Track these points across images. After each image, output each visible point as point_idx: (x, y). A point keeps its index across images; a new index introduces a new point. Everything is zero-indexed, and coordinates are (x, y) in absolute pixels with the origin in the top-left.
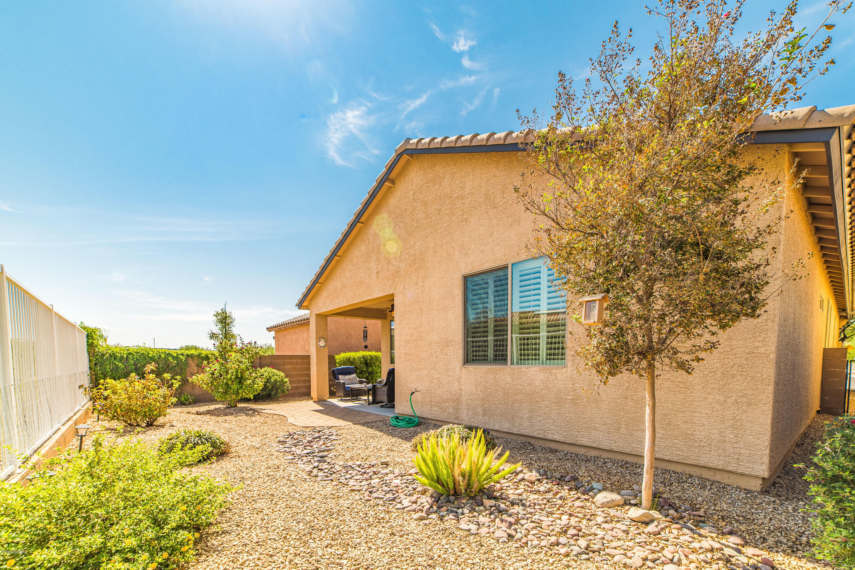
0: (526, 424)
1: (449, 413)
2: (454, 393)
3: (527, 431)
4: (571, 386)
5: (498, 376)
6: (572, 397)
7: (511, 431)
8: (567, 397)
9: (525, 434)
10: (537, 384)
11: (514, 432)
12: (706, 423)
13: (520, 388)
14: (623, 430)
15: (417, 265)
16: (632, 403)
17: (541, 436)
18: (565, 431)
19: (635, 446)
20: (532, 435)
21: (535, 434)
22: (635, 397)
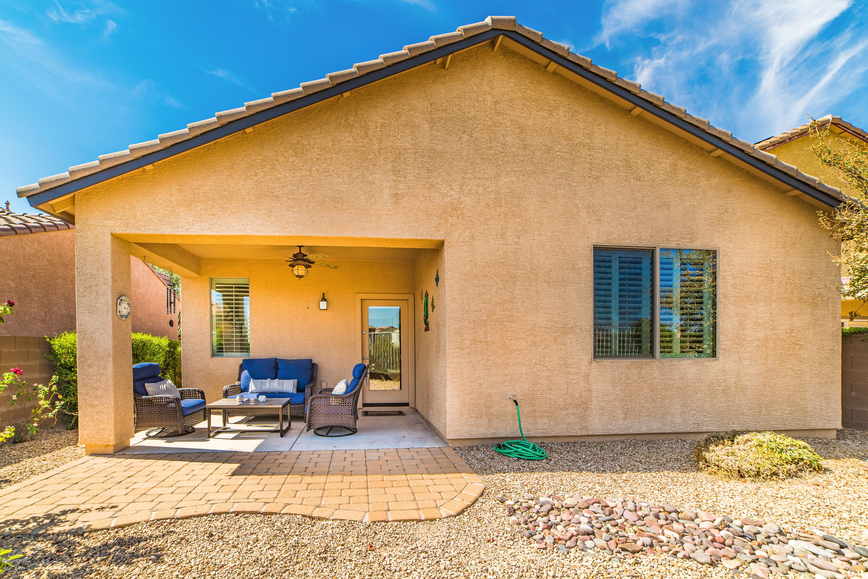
0: (678, 420)
1: (569, 423)
2: (577, 395)
3: (680, 427)
4: (723, 377)
5: (643, 371)
6: (723, 388)
7: (662, 431)
8: (719, 388)
9: (678, 431)
10: (689, 377)
11: (666, 432)
12: (813, 398)
13: (671, 382)
14: (764, 412)
15: (503, 209)
16: (769, 389)
17: (695, 430)
18: (718, 421)
19: (773, 423)
20: (686, 430)
21: (690, 429)
22: (771, 384)
